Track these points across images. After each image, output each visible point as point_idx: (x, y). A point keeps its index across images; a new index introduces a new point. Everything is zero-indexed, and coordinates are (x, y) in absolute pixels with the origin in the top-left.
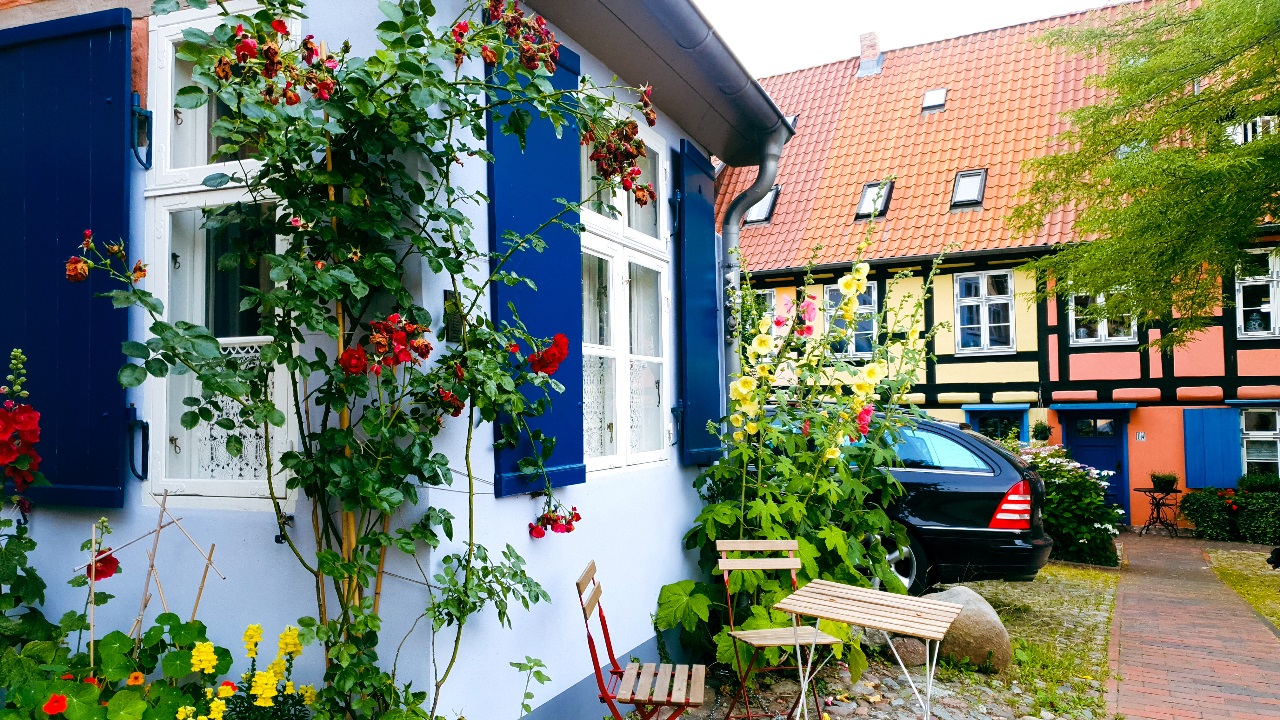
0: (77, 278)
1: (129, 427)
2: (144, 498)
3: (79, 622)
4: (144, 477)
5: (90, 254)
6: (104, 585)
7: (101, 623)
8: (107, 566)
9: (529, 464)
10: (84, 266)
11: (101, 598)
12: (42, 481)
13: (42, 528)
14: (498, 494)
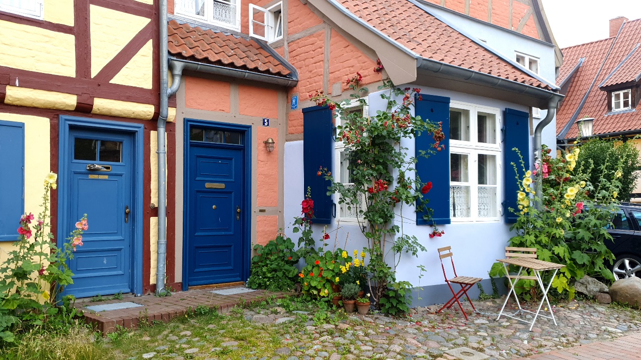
0: (319, 176)
1: (331, 204)
2: (335, 222)
3: (321, 250)
4: (335, 217)
5: (321, 171)
6: (326, 241)
7: (325, 249)
8: (327, 237)
9: (426, 217)
10: (320, 173)
11: (326, 245)
12: (314, 217)
13: (314, 229)
14: (417, 224)
